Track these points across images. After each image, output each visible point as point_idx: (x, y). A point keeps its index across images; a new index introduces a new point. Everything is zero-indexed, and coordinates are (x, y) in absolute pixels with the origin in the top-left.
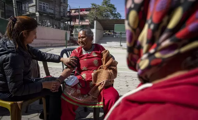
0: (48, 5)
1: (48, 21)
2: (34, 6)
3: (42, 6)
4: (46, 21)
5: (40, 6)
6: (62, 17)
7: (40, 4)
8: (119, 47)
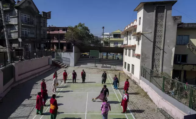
0: (29, 30)
1: (29, 44)
2: (16, 32)
3: (24, 32)
4: (27, 44)
5: (22, 32)
6: (42, 39)
7: (22, 30)
8: (94, 67)
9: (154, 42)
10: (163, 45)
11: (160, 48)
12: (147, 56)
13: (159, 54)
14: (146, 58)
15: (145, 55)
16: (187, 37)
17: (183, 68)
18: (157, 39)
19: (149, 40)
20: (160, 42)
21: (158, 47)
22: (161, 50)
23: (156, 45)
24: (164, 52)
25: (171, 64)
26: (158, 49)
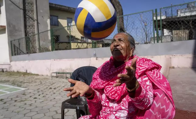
9: (25, 10)
10: (36, 15)
11: (33, 19)
12: (17, 28)
13: (33, 26)
14: (16, 30)
15: (14, 27)
16: (56, 18)
17: (58, 47)
18: (27, 7)
19: (17, 6)
20: (32, 11)
21: (31, 18)
22: (34, 21)
23: (27, 14)
24: (38, 23)
25: (48, 38)
26: (31, 19)
